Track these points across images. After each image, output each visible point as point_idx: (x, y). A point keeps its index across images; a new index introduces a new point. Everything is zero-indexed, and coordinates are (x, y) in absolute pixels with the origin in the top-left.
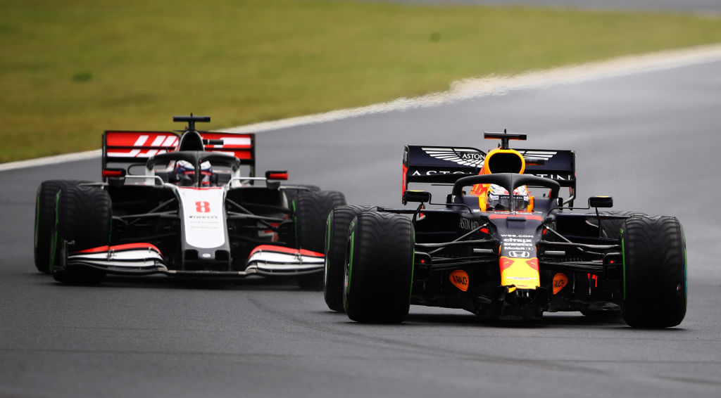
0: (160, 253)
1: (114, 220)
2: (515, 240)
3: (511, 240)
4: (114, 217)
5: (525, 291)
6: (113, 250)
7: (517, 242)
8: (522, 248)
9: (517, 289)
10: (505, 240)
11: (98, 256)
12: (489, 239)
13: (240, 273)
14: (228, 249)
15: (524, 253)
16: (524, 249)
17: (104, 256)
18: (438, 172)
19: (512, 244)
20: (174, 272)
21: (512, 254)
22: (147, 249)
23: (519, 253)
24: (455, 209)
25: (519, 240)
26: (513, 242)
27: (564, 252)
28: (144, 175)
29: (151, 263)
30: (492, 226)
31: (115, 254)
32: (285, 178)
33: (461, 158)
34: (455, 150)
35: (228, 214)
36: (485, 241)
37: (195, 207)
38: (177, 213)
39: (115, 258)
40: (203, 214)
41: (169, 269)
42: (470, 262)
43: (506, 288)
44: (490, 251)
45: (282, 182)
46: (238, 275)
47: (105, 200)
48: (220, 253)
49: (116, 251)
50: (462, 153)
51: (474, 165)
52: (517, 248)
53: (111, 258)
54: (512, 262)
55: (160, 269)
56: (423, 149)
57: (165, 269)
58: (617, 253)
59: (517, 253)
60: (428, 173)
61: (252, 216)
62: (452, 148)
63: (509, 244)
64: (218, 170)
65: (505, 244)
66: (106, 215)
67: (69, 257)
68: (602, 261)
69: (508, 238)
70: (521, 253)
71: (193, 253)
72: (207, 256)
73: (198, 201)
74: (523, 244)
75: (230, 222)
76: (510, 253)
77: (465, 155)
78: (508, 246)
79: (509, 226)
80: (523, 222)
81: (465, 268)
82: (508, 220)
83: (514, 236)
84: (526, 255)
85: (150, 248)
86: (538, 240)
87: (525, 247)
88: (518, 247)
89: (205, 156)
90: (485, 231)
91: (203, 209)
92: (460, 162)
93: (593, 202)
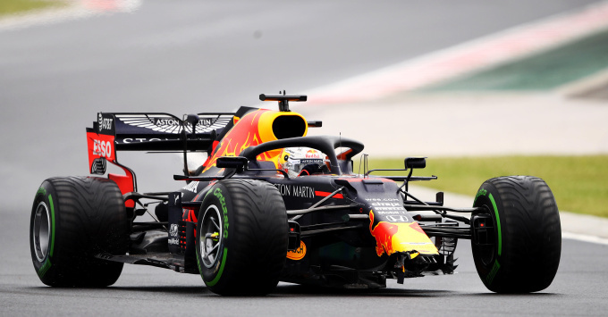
2: (383, 204)
3: (379, 204)
5: (430, 256)
8: (396, 213)
9: (420, 255)
10: (373, 204)
15: (401, 217)
18: (134, 140)
19: (384, 209)
23: (396, 217)
25: (387, 204)
30: (351, 190)
33: (155, 124)
34: (149, 116)
43: (402, 254)
50: (156, 119)
51: (169, 132)
52: (391, 213)
54: (396, 227)
56: (117, 116)
59: (394, 218)
62: (146, 114)
63: (380, 209)
65: (375, 209)
69: (375, 202)
70: (399, 218)
74: (394, 209)
76: (387, 218)
77: (159, 121)
82: (365, 184)
83: (379, 200)
86: (403, 204)
87: (398, 211)
92: (156, 129)
93: (410, 163)
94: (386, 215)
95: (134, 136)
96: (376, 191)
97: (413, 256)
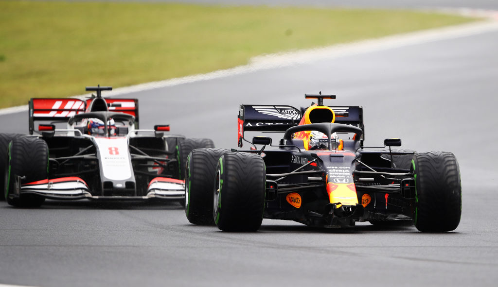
0: (85, 184)
1: (50, 161)
2: (337, 171)
3: (334, 170)
4: (50, 159)
5: (348, 207)
6: (52, 182)
7: (338, 172)
8: (343, 176)
9: (342, 206)
10: (330, 171)
11: (40, 187)
12: (318, 170)
13: (144, 197)
14: (134, 180)
15: (345, 179)
16: (344, 177)
17: (45, 186)
18: (264, 123)
19: (336, 174)
20: (97, 197)
21: (336, 180)
22: (76, 181)
23: (341, 180)
24: (286, 149)
25: (340, 171)
26: (336, 172)
27: (373, 179)
28: (67, 128)
29: (80, 192)
30: (320, 161)
31: (54, 185)
32: (168, 130)
33: (280, 113)
34: (276, 107)
35: (132, 156)
36: (315, 171)
37: (108, 151)
38: (96, 156)
39: (53, 188)
40: (114, 156)
41: (93, 195)
42: (302, 187)
43: (333, 205)
44: (320, 178)
45: (165, 133)
46: (142, 199)
47: (43, 147)
48: (129, 184)
49: (54, 183)
50: (281, 110)
51: (290, 118)
52: (339, 177)
53: (51, 188)
54: (337, 186)
55: (86, 196)
56: (253, 107)
57: (90, 195)
58: (410, 179)
59: (340, 180)
60: (257, 125)
61: (148, 157)
62: (274, 106)
63: (333, 174)
64: (119, 125)
65: (330, 174)
66: (44, 158)
67: (22, 188)
68: (399, 185)
69: (333, 169)
70: (343, 180)
71: (109, 184)
72: (119, 186)
73: (110, 146)
74: (343, 174)
75: (134, 161)
76: (334, 180)
77: (283, 111)
78: (332, 175)
79: (332, 160)
80: (341, 158)
81: (299, 191)
82: (331, 156)
83: (336, 167)
84: (346, 181)
85: (78, 181)
86: (353, 171)
87: (345, 175)
88: (340, 175)
89: (111, 115)
90: (314, 165)
91: (114, 152)
92: (280, 116)
93: (388, 143)
94: (334, 178)
95: (264, 121)
96: (338, 162)
97: (338, 206)
